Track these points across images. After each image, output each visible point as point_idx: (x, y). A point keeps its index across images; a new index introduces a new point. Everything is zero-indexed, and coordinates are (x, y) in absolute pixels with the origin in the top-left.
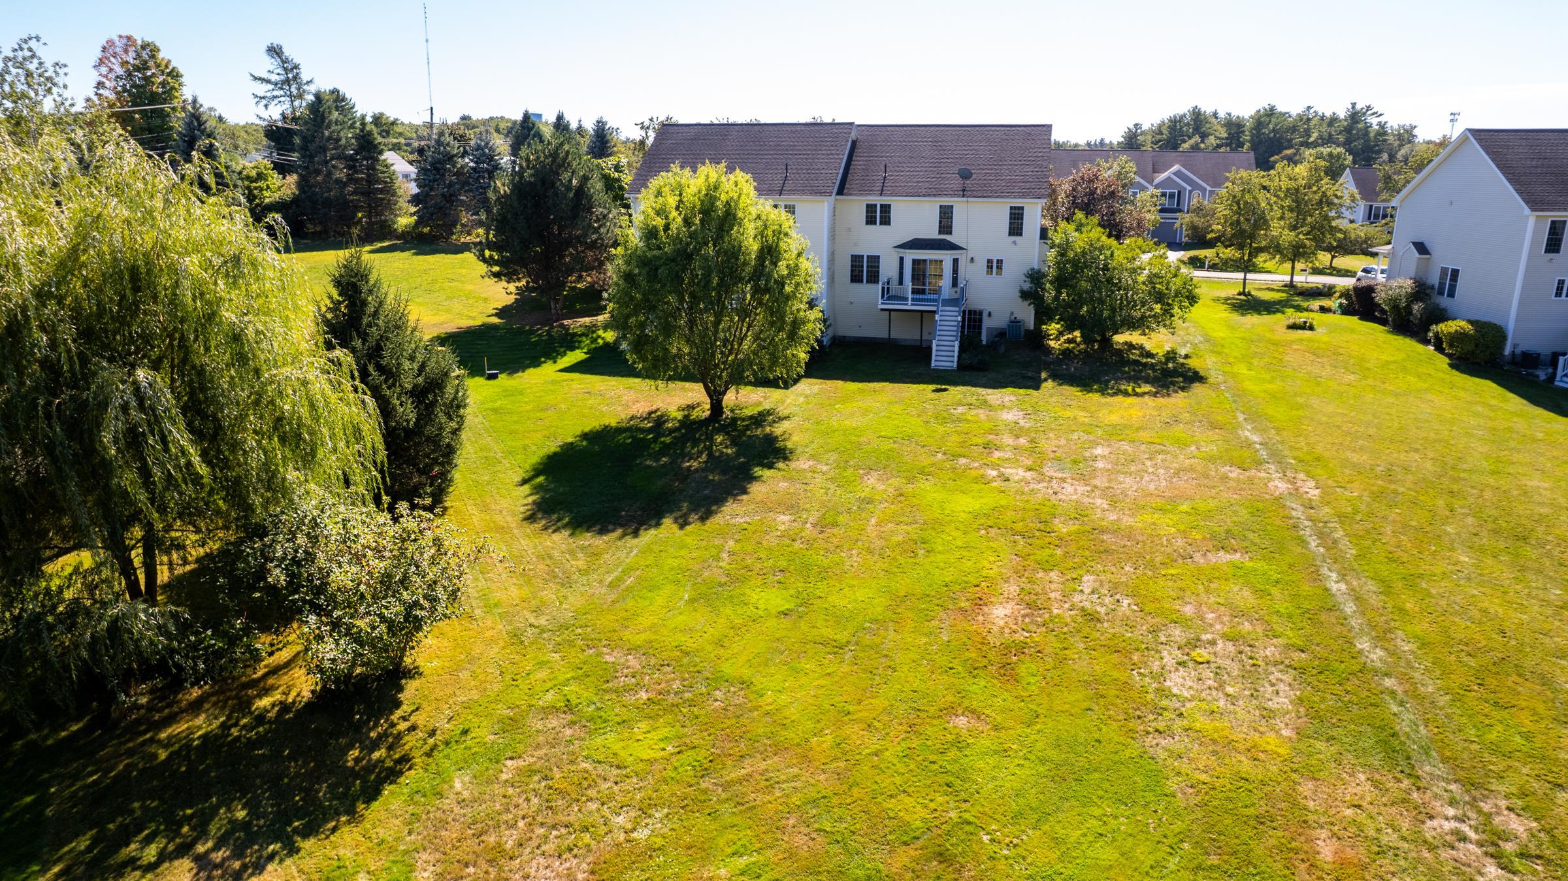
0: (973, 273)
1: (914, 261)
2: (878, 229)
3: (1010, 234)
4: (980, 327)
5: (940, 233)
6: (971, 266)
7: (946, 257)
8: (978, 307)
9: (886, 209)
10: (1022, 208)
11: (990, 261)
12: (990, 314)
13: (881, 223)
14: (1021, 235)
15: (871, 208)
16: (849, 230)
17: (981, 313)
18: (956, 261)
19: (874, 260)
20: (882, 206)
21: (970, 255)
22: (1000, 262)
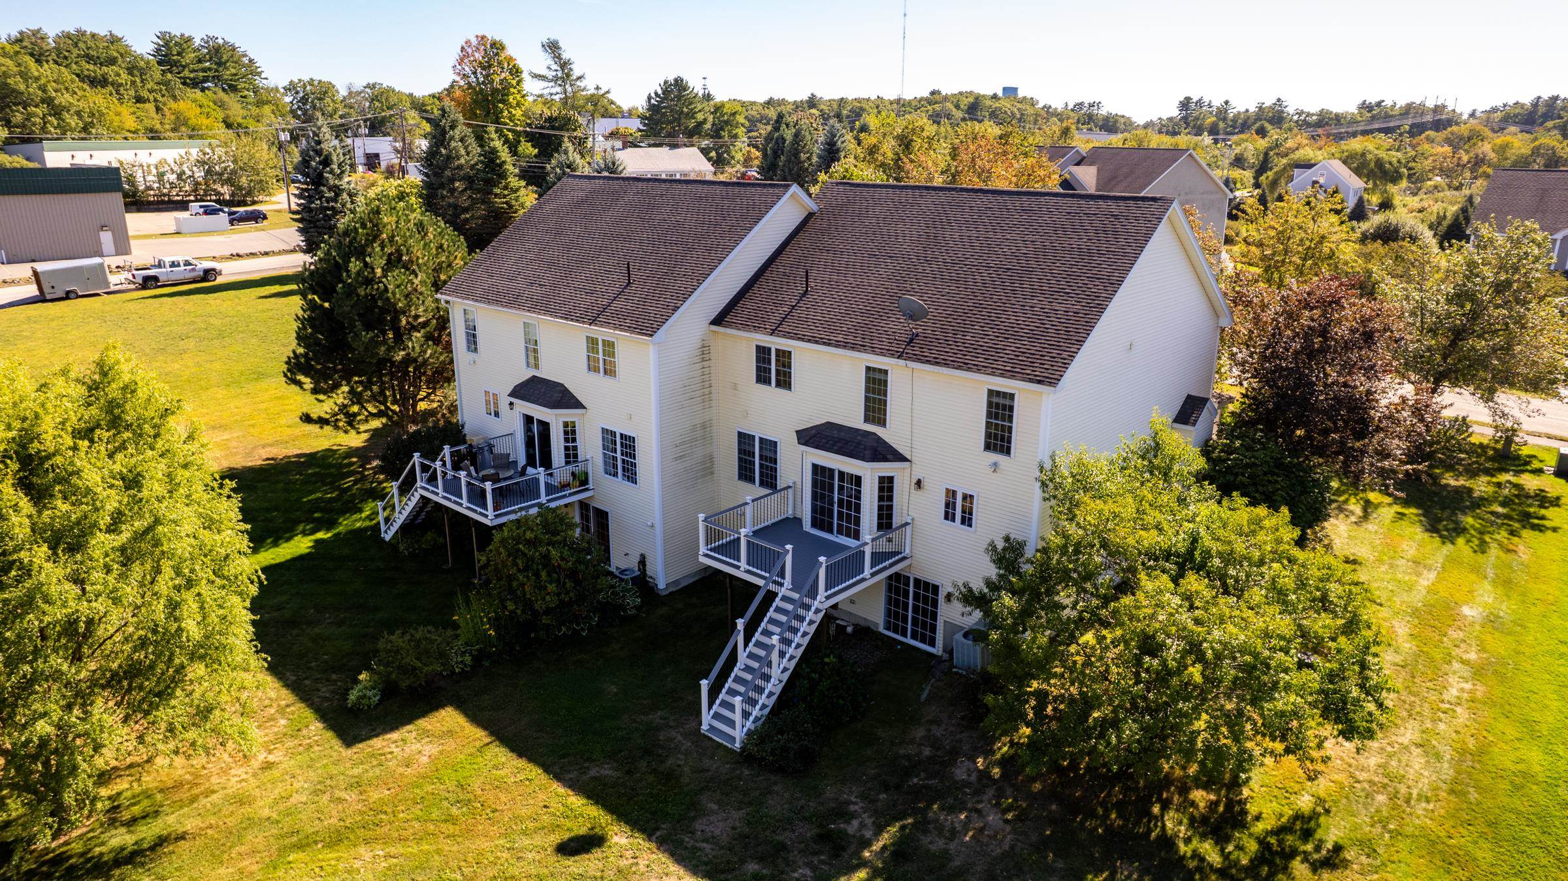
0: (920, 511)
1: (815, 468)
2: (771, 392)
3: (988, 447)
4: (935, 619)
5: (866, 417)
6: (916, 495)
7: (869, 473)
8: (933, 579)
9: (784, 357)
10: (1012, 396)
11: (951, 494)
12: (948, 598)
13: (778, 384)
14: (1008, 451)
15: (763, 353)
16: (735, 387)
17: (936, 589)
19: (770, 448)
20: (777, 351)
21: (917, 474)
22: (968, 500)
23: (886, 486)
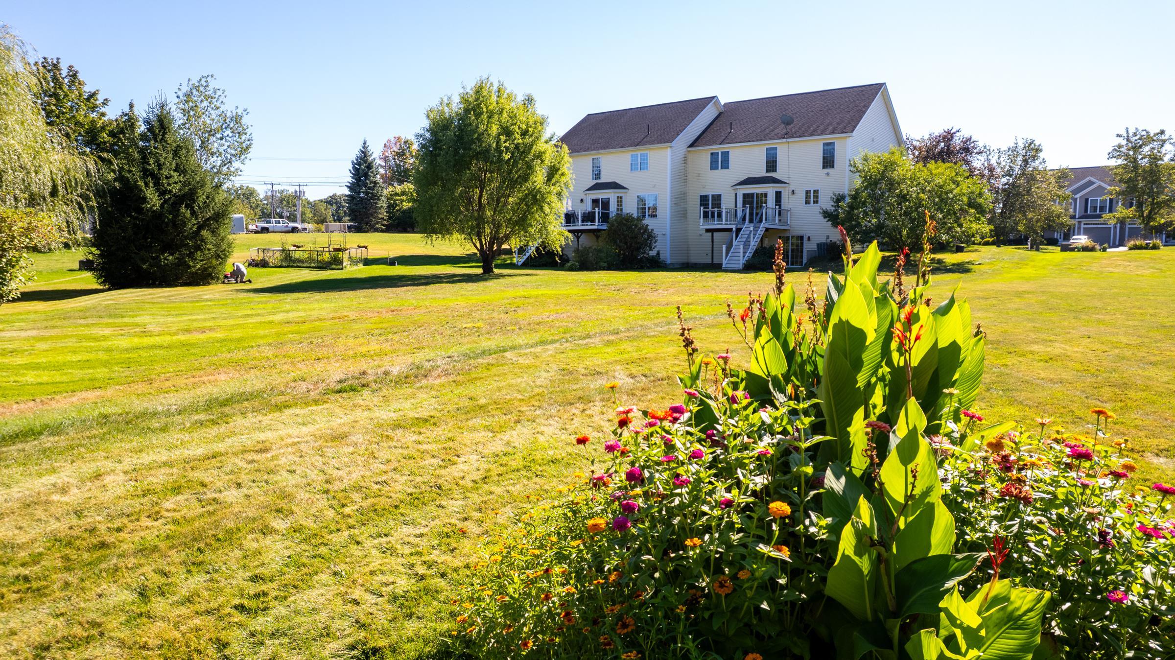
0: (793, 203)
1: (744, 195)
2: (720, 173)
3: (824, 167)
4: (802, 251)
5: (767, 171)
6: (792, 197)
7: (770, 190)
8: (800, 233)
9: (726, 155)
10: (833, 143)
11: (808, 192)
12: (809, 239)
13: (721, 168)
14: (833, 167)
15: (714, 156)
16: (699, 175)
17: (802, 238)
19: (717, 199)
20: (723, 153)
21: (792, 187)
22: (816, 192)
23: (778, 195)
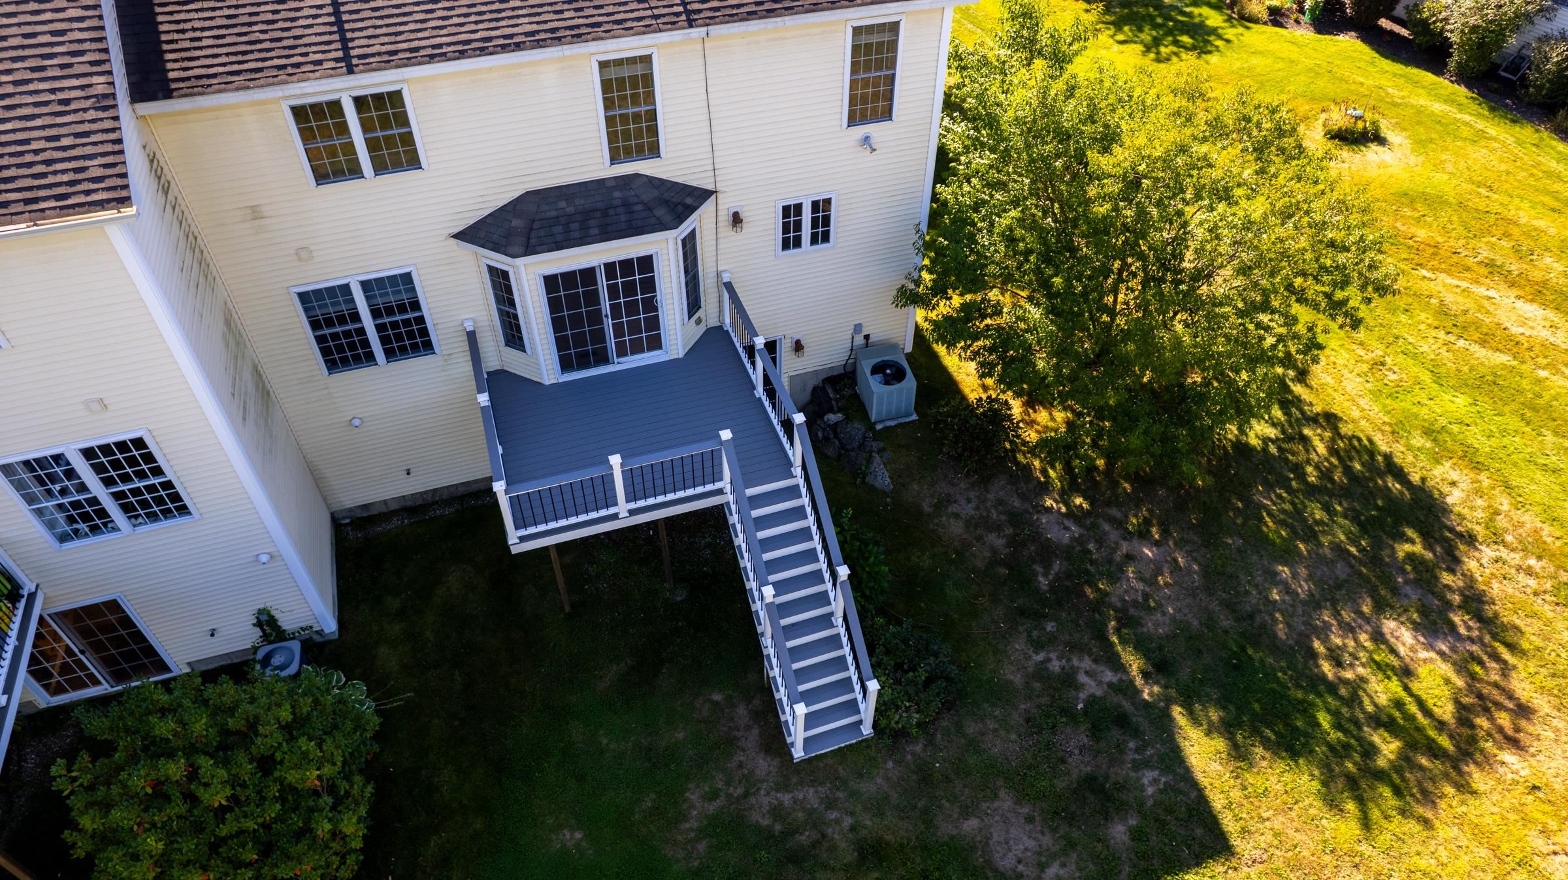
1: (550, 282)
3: (853, 119)
5: (614, 159)
6: (731, 240)
9: (384, 108)
11: (791, 212)
12: (798, 347)
13: (380, 168)
14: (885, 113)
16: (256, 213)
18: (689, 245)
19: (394, 292)
21: (728, 209)
22: (822, 208)
